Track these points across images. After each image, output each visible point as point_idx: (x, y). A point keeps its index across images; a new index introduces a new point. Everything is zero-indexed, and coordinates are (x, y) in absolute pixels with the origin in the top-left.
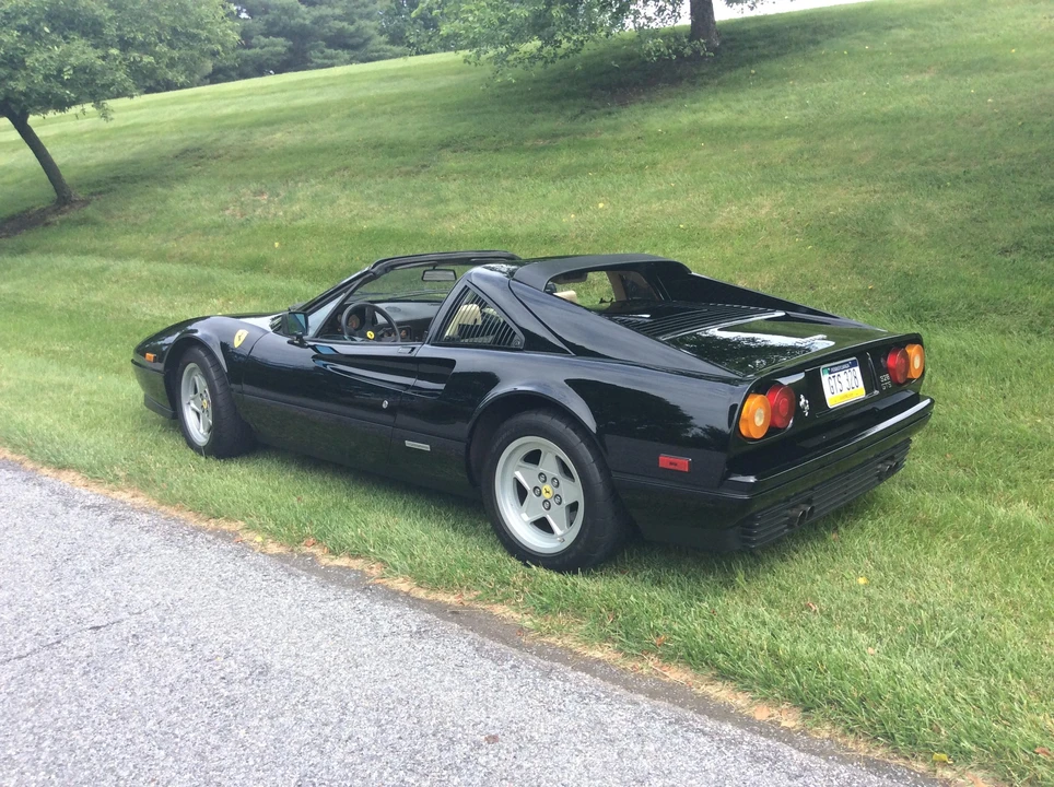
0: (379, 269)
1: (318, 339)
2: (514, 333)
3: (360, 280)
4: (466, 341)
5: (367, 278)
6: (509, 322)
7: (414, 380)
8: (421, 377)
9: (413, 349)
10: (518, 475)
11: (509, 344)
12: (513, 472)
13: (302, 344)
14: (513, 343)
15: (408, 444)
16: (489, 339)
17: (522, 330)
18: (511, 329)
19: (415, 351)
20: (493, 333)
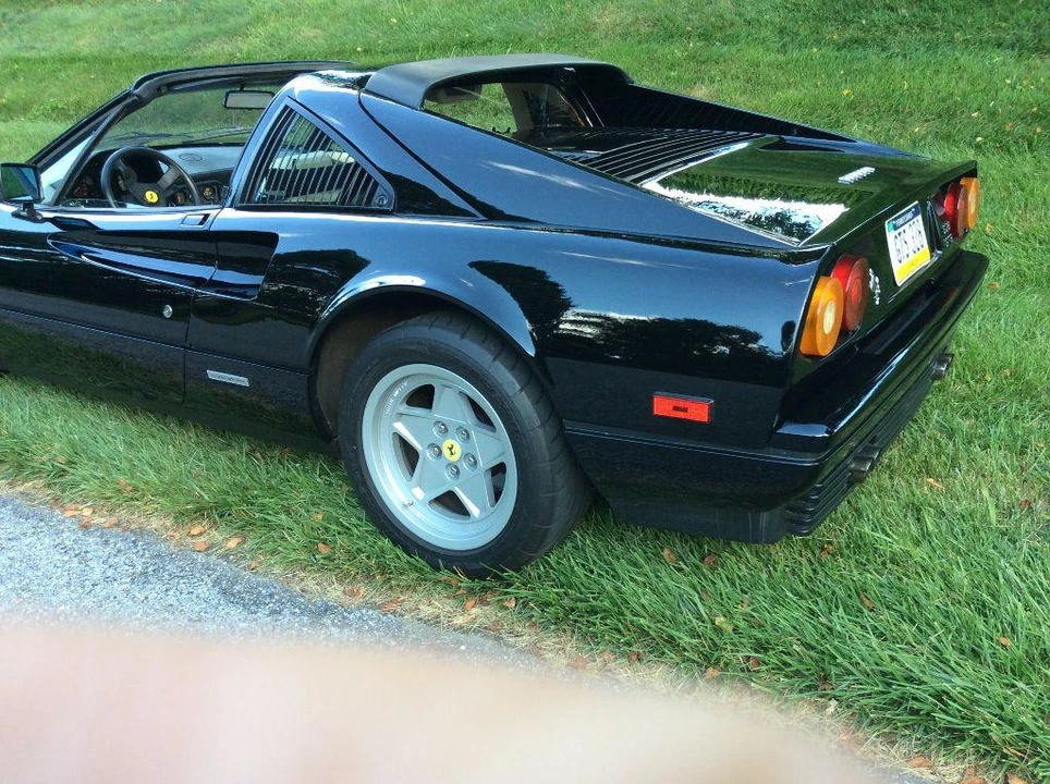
0: (148, 87)
1: (61, 207)
2: (376, 184)
3: (118, 109)
4: (294, 200)
5: (129, 105)
6: (364, 164)
7: (212, 269)
8: (225, 263)
9: (206, 216)
10: (401, 428)
13: (33, 217)
14: (375, 200)
15: (212, 374)
16: (333, 196)
17: (388, 176)
18: (370, 177)
19: (210, 219)
20: (339, 186)
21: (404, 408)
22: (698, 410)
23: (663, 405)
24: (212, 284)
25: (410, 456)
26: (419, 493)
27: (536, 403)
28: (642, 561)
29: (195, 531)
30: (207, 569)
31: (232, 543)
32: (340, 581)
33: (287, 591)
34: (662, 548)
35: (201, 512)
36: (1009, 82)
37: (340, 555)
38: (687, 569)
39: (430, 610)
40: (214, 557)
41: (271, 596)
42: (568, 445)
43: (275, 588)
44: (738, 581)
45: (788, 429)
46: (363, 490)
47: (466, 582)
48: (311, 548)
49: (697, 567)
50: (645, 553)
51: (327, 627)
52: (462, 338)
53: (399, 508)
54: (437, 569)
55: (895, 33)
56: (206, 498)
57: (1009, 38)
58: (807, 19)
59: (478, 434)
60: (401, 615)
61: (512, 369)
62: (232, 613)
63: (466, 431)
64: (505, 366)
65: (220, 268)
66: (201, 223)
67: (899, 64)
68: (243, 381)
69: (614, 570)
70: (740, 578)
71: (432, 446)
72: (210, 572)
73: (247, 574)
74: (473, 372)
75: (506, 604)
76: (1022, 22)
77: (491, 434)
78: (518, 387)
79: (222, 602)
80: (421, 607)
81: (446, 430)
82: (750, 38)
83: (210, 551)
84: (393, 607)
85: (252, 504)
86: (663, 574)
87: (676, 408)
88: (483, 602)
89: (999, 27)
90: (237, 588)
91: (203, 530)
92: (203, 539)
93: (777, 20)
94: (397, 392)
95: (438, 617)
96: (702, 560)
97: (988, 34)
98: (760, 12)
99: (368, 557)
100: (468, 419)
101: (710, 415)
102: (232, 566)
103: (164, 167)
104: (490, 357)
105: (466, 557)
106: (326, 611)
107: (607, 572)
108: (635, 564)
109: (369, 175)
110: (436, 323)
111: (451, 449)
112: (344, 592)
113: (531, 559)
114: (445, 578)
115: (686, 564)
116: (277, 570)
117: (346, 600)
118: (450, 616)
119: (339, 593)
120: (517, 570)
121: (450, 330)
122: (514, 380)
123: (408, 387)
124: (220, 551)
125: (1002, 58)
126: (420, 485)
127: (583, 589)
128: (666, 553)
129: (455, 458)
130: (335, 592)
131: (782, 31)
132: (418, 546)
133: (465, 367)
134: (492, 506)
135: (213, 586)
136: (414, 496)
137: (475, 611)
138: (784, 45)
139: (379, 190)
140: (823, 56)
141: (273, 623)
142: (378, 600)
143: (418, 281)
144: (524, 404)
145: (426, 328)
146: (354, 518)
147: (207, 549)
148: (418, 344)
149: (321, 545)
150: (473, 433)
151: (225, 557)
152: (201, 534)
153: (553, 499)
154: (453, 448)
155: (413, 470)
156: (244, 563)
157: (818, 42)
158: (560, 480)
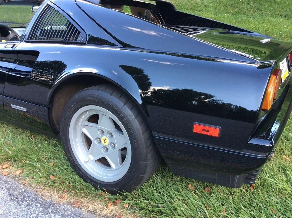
2: (79, 33)
10: (85, 131)
11: (76, 40)
12: (81, 129)
14: (79, 39)
15: (13, 106)
18: (77, 30)
21: (87, 123)
22: (214, 131)
23: (198, 128)
24: (15, 71)
25: (88, 142)
26: (91, 157)
27: (141, 124)
28: (181, 190)
29: (4, 167)
30: (6, 183)
31: (18, 173)
32: (58, 192)
33: (36, 195)
34: (188, 183)
35: (7, 159)
36: (285, 26)
37: (58, 181)
38: (199, 194)
39: (93, 206)
40: (9, 178)
41: (29, 197)
42: (154, 143)
43: (31, 193)
44: (220, 200)
45: (253, 141)
46: (69, 155)
47: (108, 196)
48: (47, 177)
49: (203, 192)
50: (181, 185)
51: (49, 213)
52: (111, 95)
53: (83, 162)
54: (97, 189)
55: (250, 11)
56: (10, 153)
57: (284, 14)
58: (223, 6)
59: (116, 135)
60: (81, 209)
61: (131, 109)
62: (11, 205)
63: (111, 133)
64: (129, 108)
65: (18, 64)
66: (12, 47)
67: (251, 20)
68: (24, 109)
69: (170, 193)
70: (221, 198)
71: (97, 138)
72: (7, 185)
73: (21, 186)
74: (115, 109)
75: (124, 206)
76: (288, 10)
77: (121, 135)
78: (134, 117)
79: (8, 199)
80: (89, 205)
81: (103, 132)
82: (206, 10)
83: (9, 175)
84: (78, 204)
85: (27, 157)
86: (190, 196)
87: (204, 130)
88: (115, 204)
89: (281, 11)
90: (16, 193)
91: (7, 166)
92: (7, 170)
93: (214, 5)
94: (84, 116)
95: (96, 210)
96: (204, 189)
97: (278, 13)
98: (209, 3)
99: (69, 183)
100: (112, 129)
101: (219, 134)
102: (16, 182)
103: (10, 32)
104: (122, 104)
105: (109, 185)
106: (50, 205)
107: (167, 194)
108: (178, 191)
109: (77, 29)
110: (101, 88)
111: (105, 140)
112: (59, 197)
113: (136, 187)
114: (100, 193)
115: (198, 191)
116: (34, 185)
117: (59, 200)
118: (101, 210)
119: (56, 197)
120: (129, 192)
121: (106, 92)
122: (132, 114)
123: (88, 114)
124: (13, 176)
125: (282, 20)
126: (92, 154)
127: (157, 202)
128: (190, 186)
129: (106, 144)
130: (55, 196)
131: (215, 9)
132: (90, 179)
133: (112, 107)
134: (121, 165)
135: (6, 192)
136: (89, 158)
137: (112, 208)
138: (216, 13)
139: (80, 35)
140: (228, 16)
141: (27, 210)
142: (72, 201)
143: (95, 71)
144: (136, 124)
145: (96, 91)
146: (65, 166)
147: (8, 174)
148: (92, 97)
149: (51, 176)
150: (114, 134)
151: (14, 178)
152: (6, 168)
153: (146, 165)
154: (106, 140)
155: (90, 147)
156: (21, 182)
157: (226, 12)
158: (149, 156)
